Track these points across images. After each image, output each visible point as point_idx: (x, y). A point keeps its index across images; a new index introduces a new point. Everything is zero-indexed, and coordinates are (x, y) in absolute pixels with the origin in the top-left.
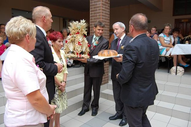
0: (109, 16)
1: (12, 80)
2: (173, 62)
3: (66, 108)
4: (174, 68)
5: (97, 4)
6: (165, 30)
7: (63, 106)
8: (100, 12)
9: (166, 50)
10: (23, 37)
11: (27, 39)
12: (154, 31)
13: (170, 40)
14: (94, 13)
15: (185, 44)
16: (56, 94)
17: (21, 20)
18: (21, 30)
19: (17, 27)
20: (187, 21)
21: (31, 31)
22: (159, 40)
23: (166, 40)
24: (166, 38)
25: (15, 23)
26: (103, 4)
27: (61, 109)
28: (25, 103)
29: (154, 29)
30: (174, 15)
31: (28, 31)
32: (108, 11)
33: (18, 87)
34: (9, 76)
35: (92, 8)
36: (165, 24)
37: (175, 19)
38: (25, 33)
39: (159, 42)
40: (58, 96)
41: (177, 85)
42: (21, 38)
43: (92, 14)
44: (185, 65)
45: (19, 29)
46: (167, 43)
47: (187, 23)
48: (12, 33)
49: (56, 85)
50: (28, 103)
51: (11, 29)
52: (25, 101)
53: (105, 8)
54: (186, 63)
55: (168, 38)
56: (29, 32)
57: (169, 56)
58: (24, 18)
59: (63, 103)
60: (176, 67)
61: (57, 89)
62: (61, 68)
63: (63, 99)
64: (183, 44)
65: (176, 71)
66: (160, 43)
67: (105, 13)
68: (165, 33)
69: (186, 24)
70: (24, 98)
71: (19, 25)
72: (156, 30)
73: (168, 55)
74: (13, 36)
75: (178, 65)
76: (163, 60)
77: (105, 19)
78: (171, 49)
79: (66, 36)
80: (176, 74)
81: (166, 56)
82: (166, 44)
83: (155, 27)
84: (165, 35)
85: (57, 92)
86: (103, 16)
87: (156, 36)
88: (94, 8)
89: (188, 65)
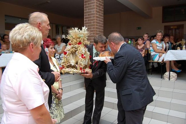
0: (103, 23)
1: (15, 93)
2: (166, 68)
3: (63, 117)
4: (167, 73)
5: (91, 12)
6: (157, 36)
7: (61, 115)
8: (94, 19)
9: (159, 56)
10: (27, 45)
11: (30, 48)
12: (146, 38)
13: (162, 46)
14: (88, 20)
15: (177, 50)
16: (54, 103)
17: (26, 27)
18: (25, 38)
19: (21, 34)
20: (176, 27)
21: (36, 40)
22: (152, 47)
23: (158, 47)
24: (158, 44)
25: (20, 29)
26: (97, 11)
27: (59, 118)
28: (28, 118)
29: (146, 35)
30: (163, 22)
31: (33, 39)
32: (102, 18)
33: (21, 100)
34: (12, 88)
35: (86, 15)
36: (157, 31)
37: (165, 26)
38: (29, 41)
39: (151, 48)
40: (56, 105)
41: (171, 90)
42: (24, 47)
43: (86, 21)
44: (177, 70)
45: (23, 36)
46: (160, 49)
47: (175, 29)
48: (15, 40)
49: (52, 94)
50: (31, 117)
51: (15, 36)
52: (27, 116)
53: (99, 15)
54: (178, 68)
55: (160, 44)
56: (33, 41)
57: (162, 62)
58: (30, 25)
59: (61, 112)
60: (169, 72)
61: (54, 97)
62: (59, 76)
63: (60, 107)
64: (174, 50)
65: (170, 76)
66: (153, 49)
67: (99, 20)
68: (157, 40)
69: (175, 31)
70: (27, 112)
71: (23, 33)
72: (148, 37)
73: (160, 61)
74: (16, 44)
75: (171, 70)
76: (156, 66)
77: (99, 26)
78: (163, 55)
79: (60, 43)
80: (169, 80)
81: (158, 62)
82: (158, 50)
83: (147, 34)
84: (157, 42)
85: (54, 101)
86: (97, 22)
87: (148, 42)
88: (88, 15)
89: (181, 71)
